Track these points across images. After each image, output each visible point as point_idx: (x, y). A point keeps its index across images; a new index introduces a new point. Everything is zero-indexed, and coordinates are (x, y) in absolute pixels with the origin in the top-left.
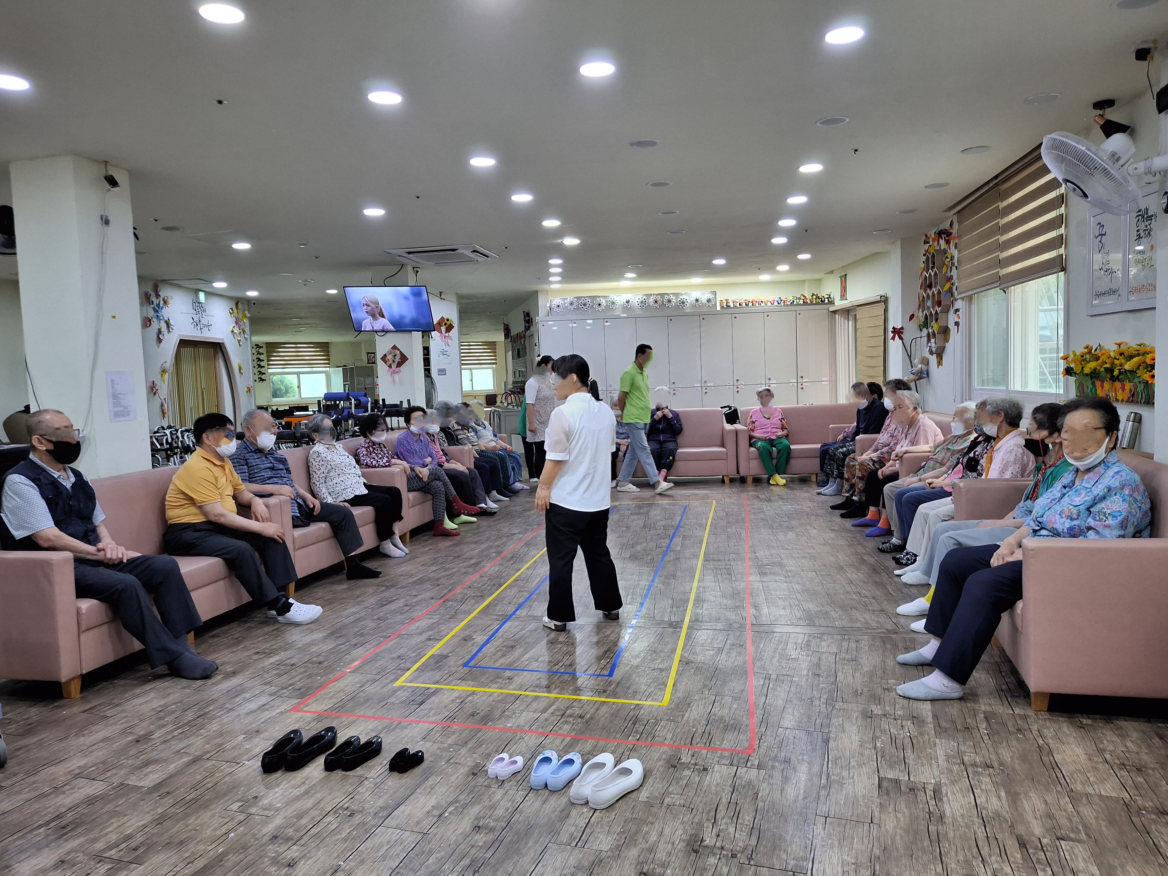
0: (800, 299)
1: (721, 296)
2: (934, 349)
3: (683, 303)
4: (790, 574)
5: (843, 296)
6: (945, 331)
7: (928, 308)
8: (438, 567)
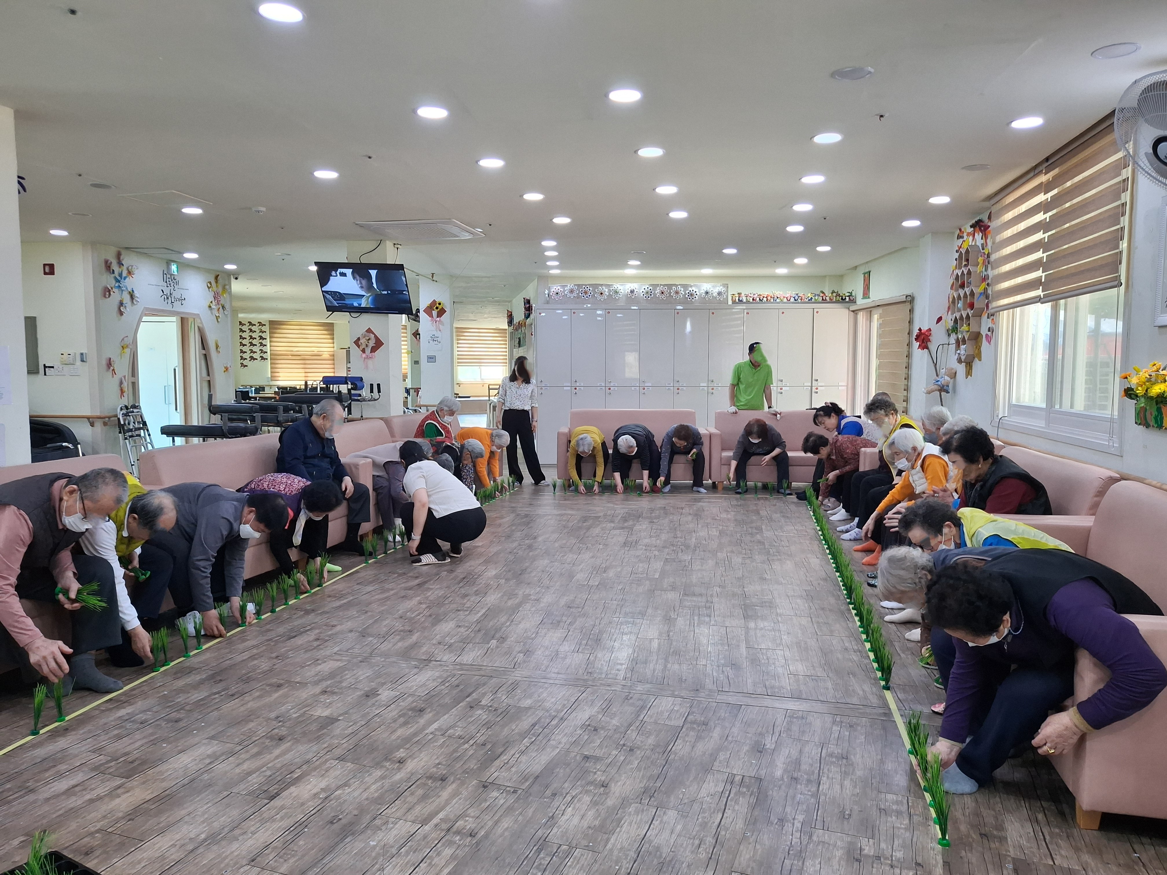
0: (819, 295)
1: (733, 290)
2: (963, 358)
3: (692, 295)
4: (779, 619)
5: (866, 294)
6: (976, 337)
7: (959, 310)
8: (376, 586)
